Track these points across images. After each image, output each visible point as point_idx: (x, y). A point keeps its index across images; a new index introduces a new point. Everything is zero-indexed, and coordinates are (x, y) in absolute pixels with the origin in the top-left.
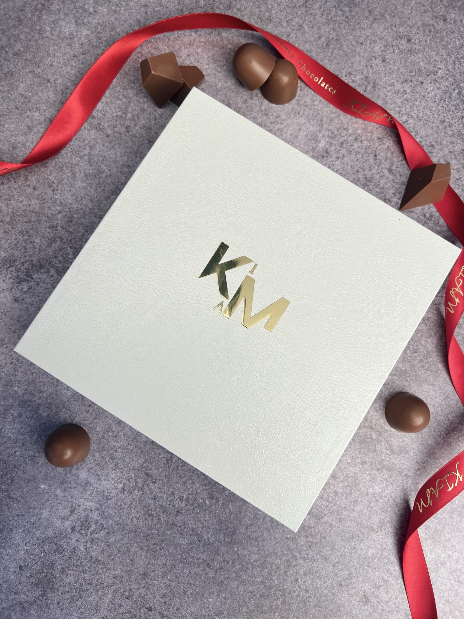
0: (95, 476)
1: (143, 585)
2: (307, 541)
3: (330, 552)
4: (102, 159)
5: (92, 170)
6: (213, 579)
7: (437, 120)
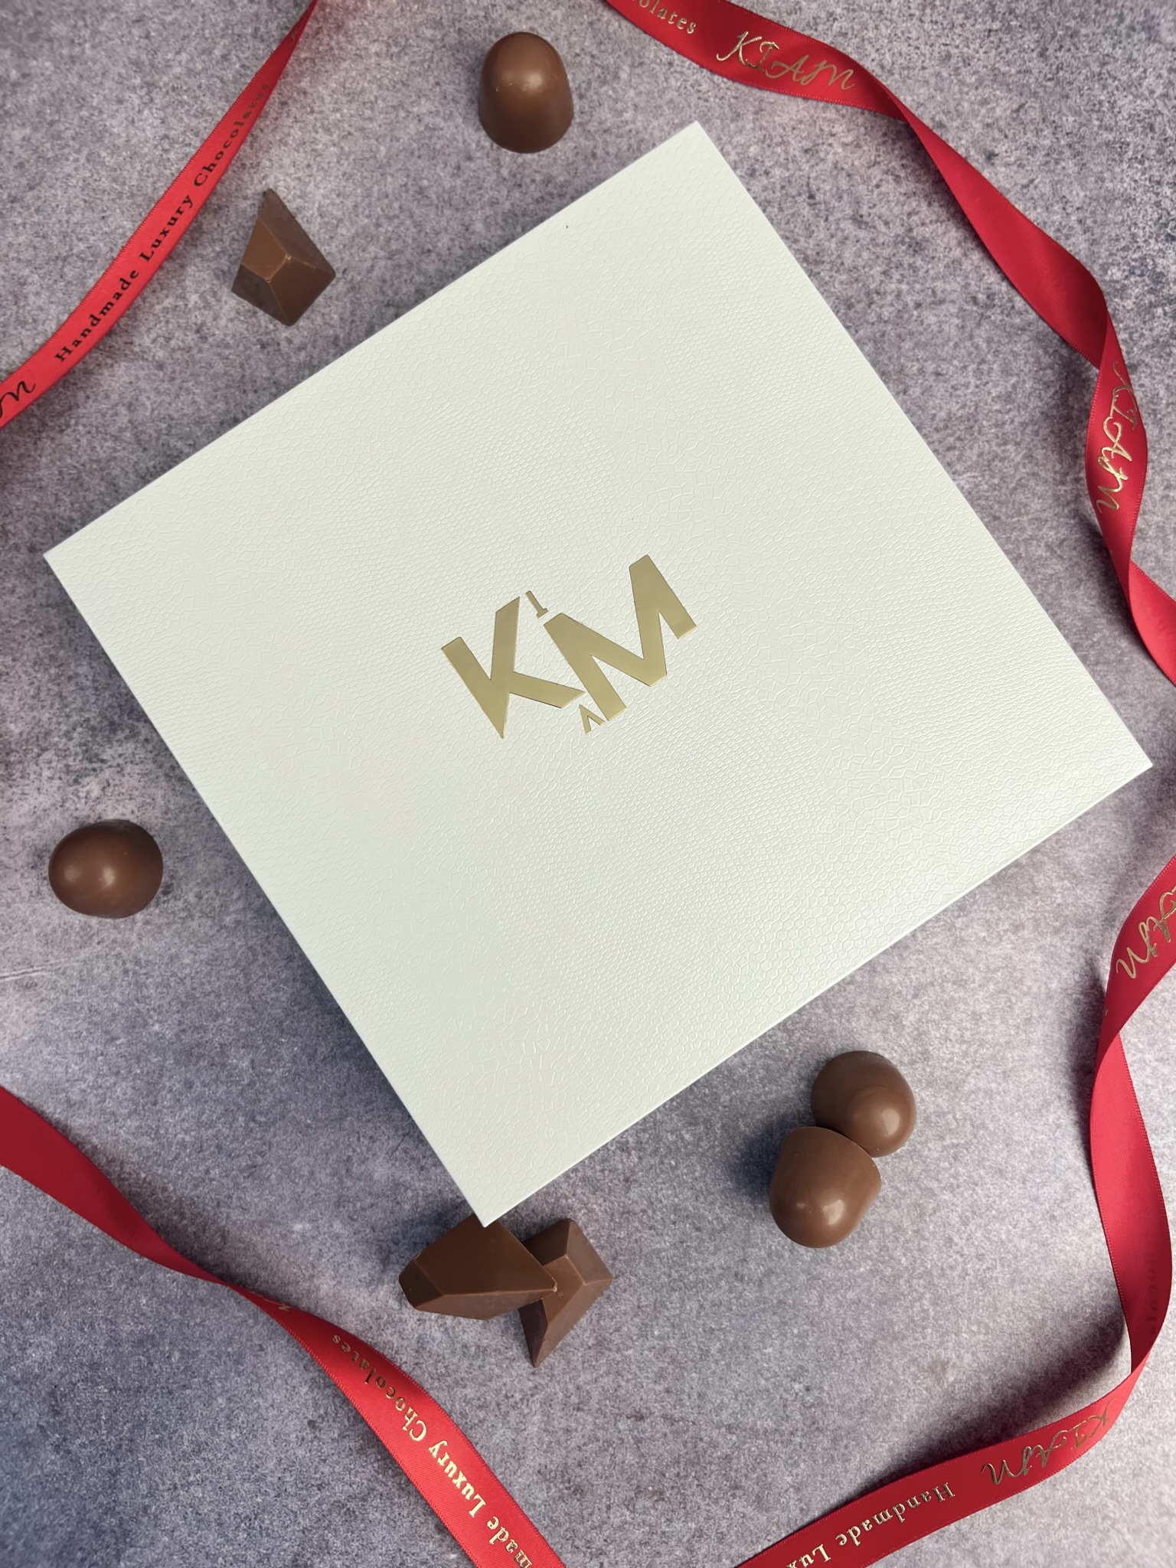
0: (409, 1165)
1: (604, 1369)
2: (944, 1148)
3: (1005, 1154)
4: (165, 426)
5: (150, 460)
6: (759, 1302)
7: (930, 59)
